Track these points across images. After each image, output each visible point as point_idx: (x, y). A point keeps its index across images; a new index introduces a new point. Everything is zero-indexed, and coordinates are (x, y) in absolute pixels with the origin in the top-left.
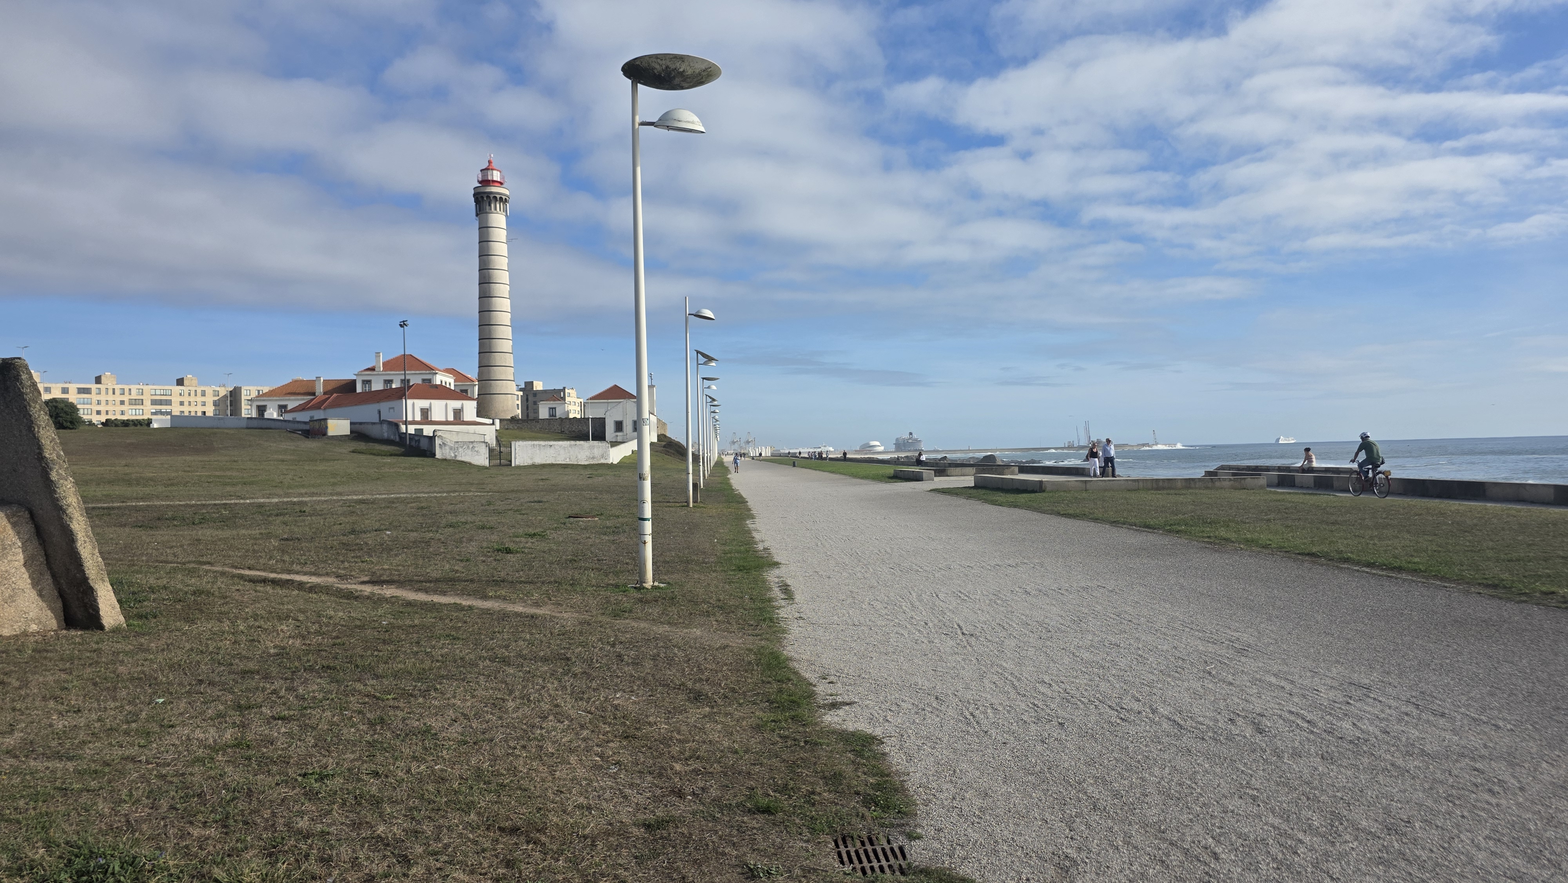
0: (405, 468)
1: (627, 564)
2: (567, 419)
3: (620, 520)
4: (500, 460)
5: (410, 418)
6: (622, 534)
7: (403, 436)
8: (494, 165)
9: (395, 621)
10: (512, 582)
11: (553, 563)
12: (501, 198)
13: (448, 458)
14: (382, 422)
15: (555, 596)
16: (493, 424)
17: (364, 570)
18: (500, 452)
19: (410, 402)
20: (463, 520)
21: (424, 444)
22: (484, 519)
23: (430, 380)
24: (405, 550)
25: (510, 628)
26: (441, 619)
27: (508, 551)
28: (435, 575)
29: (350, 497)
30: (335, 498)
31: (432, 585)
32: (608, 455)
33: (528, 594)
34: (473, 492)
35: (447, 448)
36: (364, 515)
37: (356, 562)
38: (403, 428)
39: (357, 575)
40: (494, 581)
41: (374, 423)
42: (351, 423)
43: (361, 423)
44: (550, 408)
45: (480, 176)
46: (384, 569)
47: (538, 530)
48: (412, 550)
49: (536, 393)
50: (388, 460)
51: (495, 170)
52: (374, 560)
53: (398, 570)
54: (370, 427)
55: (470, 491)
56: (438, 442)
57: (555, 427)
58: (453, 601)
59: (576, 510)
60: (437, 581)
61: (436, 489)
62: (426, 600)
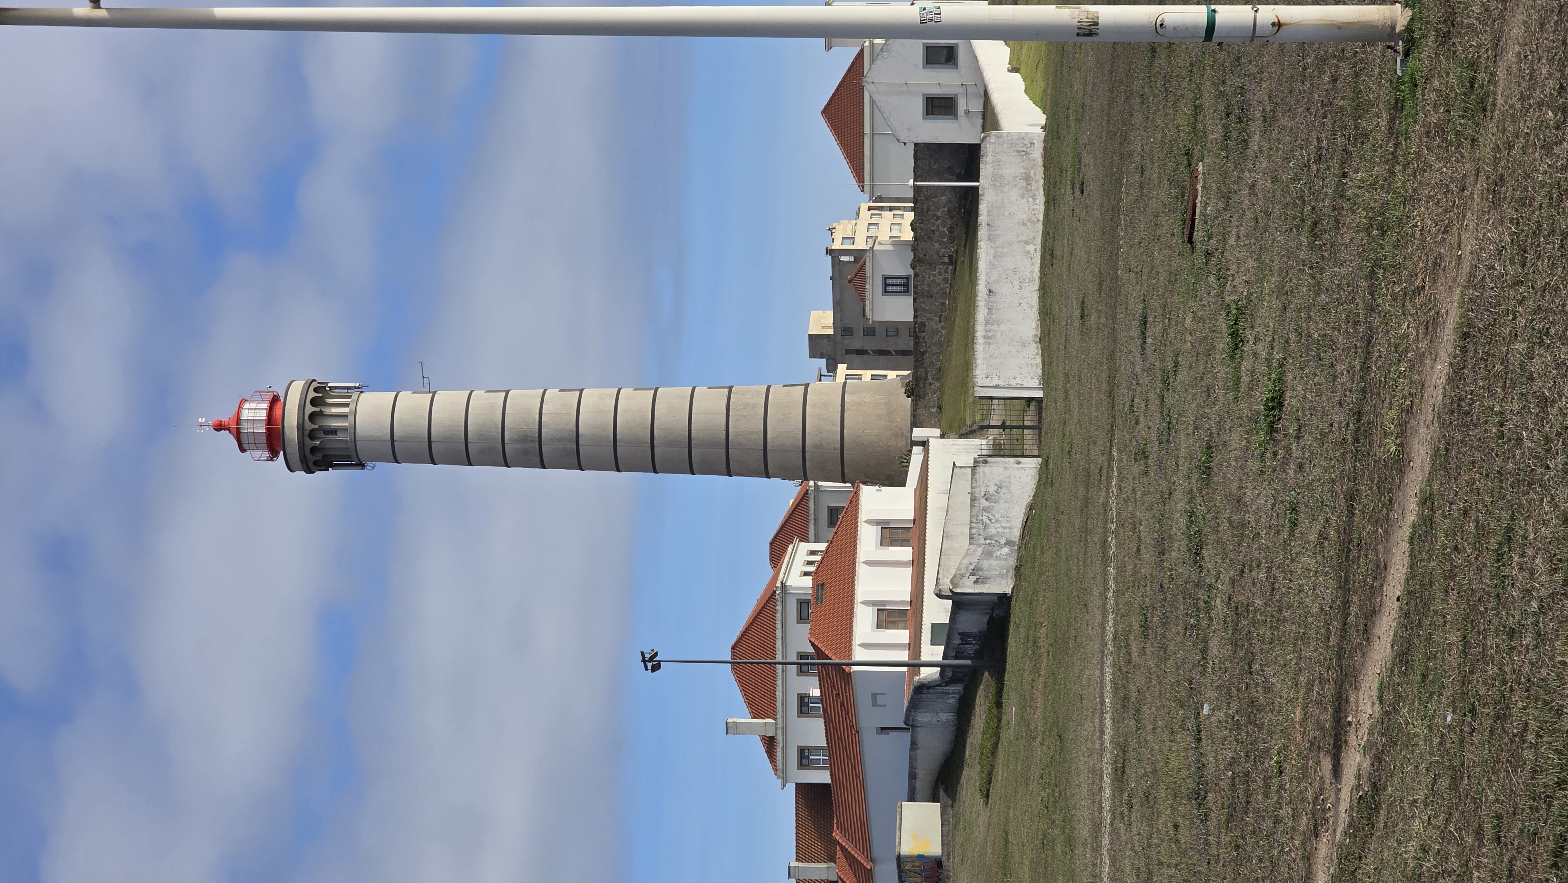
0: (1036, 670)
1: (1334, 80)
2: (915, 245)
3: (1207, 101)
4: (1024, 427)
5: (903, 656)
6: (1249, 96)
7: (949, 674)
8: (226, 416)
9: (1448, 692)
10: (1363, 391)
11: (1318, 284)
12: (313, 402)
13: (1012, 562)
14: (910, 725)
15: (1413, 275)
16: (924, 444)
17: (1304, 768)
18: (1003, 426)
19: (859, 654)
20: (1183, 522)
21: (974, 623)
22: (1183, 469)
23: (803, 604)
24: (1256, 667)
25: (1492, 394)
26: (1451, 575)
27: (1276, 403)
28: (1328, 592)
29: (1106, 805)
30: (1106, 841)
31: (1355, 598)
32: (1022, 137)
33: (1400, 349)
34: (1108, 496)
35: (986, 564)
36: (1155, 771)
37: (1281, 787)
38: (928, 674)
39: (1317, 785)
40: (1356, 440)
41: (914, 745)
42: (912, 798)
43: (913, 776)
44: (885, 292)
45: (257, 453)
46: (1305, 719)
47: (1223, 325)
48: (1257, 650)
49: (843, 328)
50: (1011, 711)
51: (239, 413)
52: (1277, 743)
53: (1310, 685)
54: (920, 753)
55: (1105, 505)
56: (968, 587)
57: (939, 279)
58: (1405, 546)
59: (1171, 224)
60: (1344, 587)
61: (1096, 592)
62: (1395, 614)
